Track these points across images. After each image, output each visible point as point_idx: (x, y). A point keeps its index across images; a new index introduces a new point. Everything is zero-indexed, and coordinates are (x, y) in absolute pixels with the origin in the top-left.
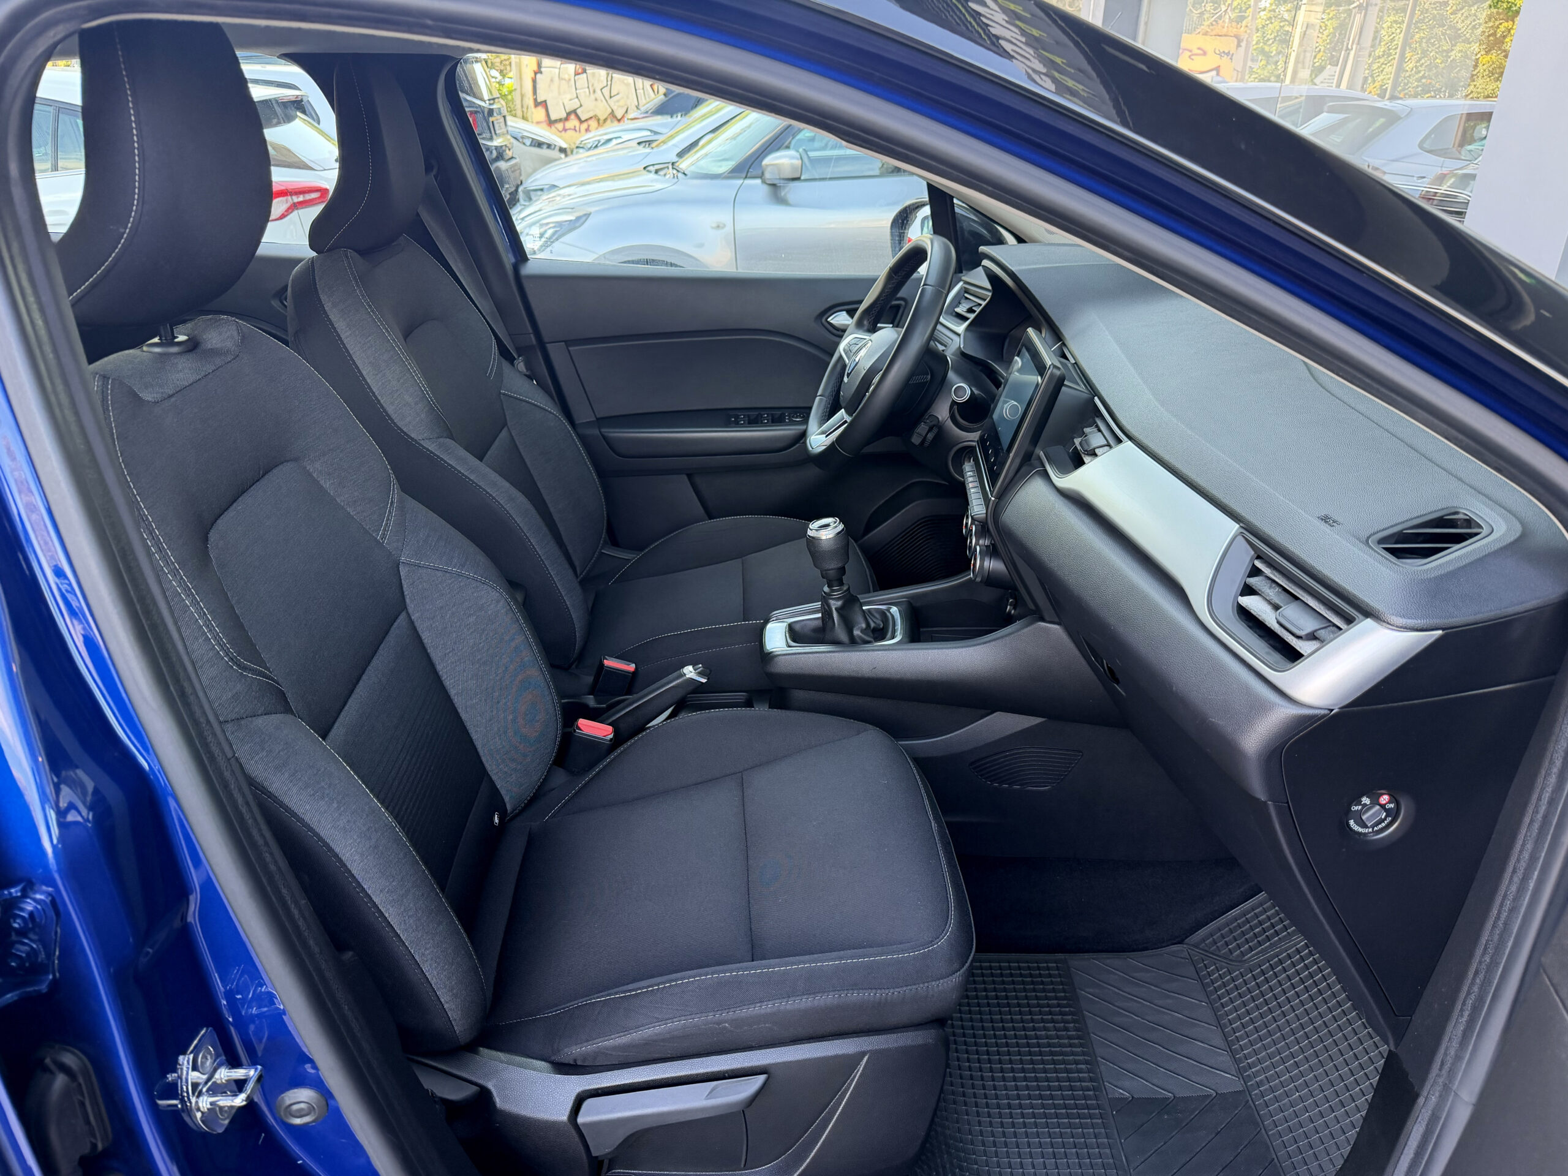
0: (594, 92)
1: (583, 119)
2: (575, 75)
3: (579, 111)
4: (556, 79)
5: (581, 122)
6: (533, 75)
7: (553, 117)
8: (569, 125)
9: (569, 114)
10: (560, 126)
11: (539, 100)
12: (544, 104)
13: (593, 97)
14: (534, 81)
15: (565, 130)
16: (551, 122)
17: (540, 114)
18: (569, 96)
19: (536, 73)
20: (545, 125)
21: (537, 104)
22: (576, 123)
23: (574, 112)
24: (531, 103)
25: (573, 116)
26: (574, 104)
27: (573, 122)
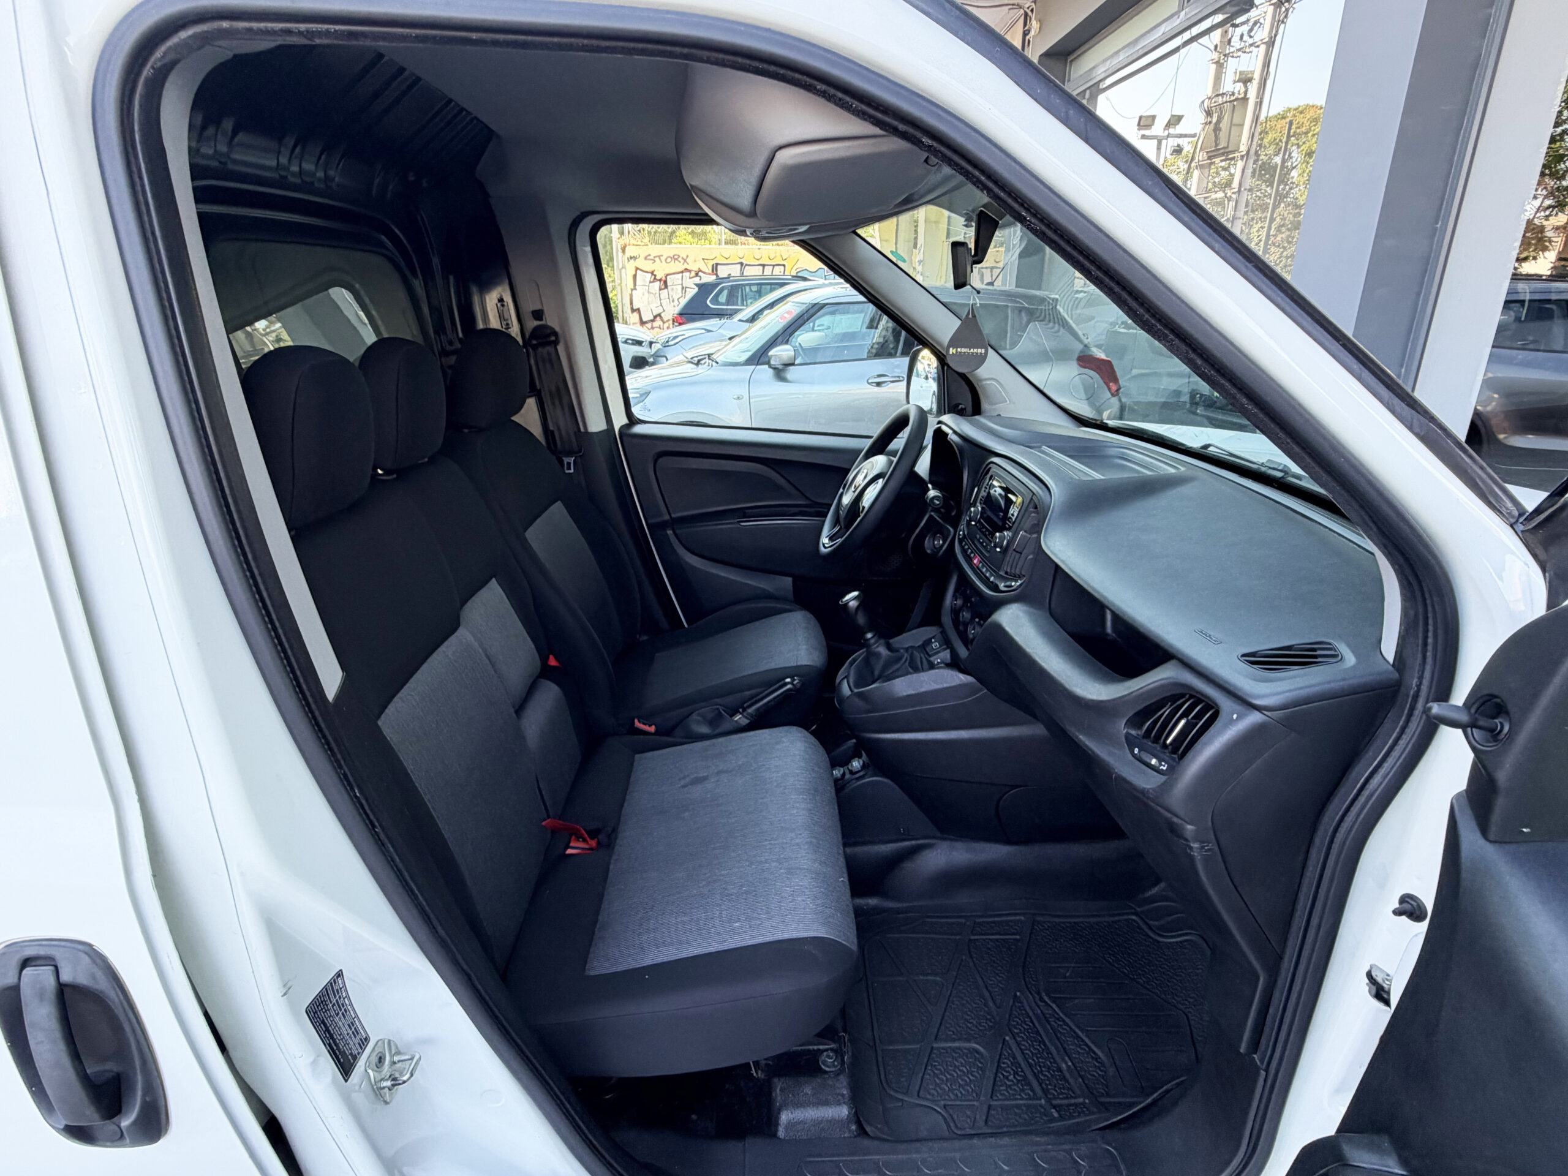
0: (673, 301)
1: (665, 320)
2: (660, 289)
3: (662, 315)
4: (646, 293)
5: (664, 323)
6: (630, 292)
7: (644, 319)
8: (655, 324)
9: (655, 317)
10: (649, 325)
11: (635, 308)
12: (638, 310)
13: (672, 304)
14: (631, 295)
15: (653, 328)
16: (643, 323)
17: (636, 315)
18: (655, 305)
19: (632, 290)
20: (638, 325)
21: (633, 310)
22: (661, 323)
23: (659, 315)
24: (629, 311)
25: (658, 318)
26: (660, 310)
27: (658, 323)
